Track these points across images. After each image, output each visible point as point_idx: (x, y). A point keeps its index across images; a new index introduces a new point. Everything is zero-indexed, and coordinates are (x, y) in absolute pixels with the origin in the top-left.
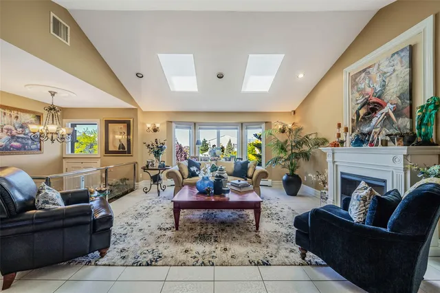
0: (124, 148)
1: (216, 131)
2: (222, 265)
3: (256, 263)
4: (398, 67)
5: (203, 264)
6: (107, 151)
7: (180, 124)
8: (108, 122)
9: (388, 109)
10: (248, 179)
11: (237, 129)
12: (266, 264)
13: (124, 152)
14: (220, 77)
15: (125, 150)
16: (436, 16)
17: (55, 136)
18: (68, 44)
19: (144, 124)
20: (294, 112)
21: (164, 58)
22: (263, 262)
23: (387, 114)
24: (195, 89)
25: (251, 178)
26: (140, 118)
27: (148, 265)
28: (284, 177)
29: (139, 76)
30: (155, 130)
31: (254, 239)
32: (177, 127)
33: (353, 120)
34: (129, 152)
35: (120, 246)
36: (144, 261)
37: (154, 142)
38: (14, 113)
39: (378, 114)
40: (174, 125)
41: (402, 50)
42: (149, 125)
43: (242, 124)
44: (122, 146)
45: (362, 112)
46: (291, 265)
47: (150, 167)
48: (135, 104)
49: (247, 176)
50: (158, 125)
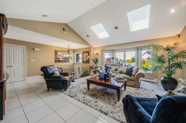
0: (87, 61)
1: (123, 52)
2: (89, 106)
3: (102, 111)
5: (84, 103)
6: (83, 62)
7: (106, 51)
8: (83, 53)
10: (132, 76)
11: (135, 50)
12: (106, 114)
13: (87, 62)
14: (116, 28)
15: (88, 62)
17: (69, 58)
18: (67, 33)
19: (94, 52)
20: (179, 36)
21: (93, 28)
22: (105, 112)
24: (108, 36)
25: (134, 76)
26: (92, 50)
27: (71, 97)
28: (162, 79)
29: (88, 36)
30: (97, 54)
31: (112, 103)
32: (105, 52)
34: (89, 62)
35: (71, 90)
36: (71, 95)
37: (95, 59)
38: (63, 52)
40: (104, 52)
42: (95, 53)
43: (138, 48)
44: (87, 60)
46: (117, 120)
47: (92, 68)
48: (90, 46)
49: (132, 75)
50: (98, 52)
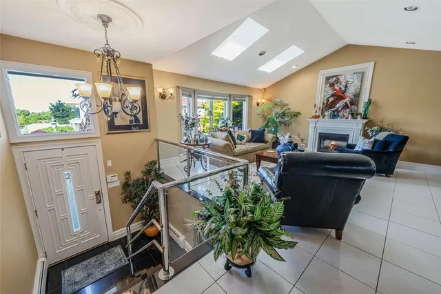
4: (356, 81)
6: (113, 127)
9: (347, 100)
15: (140, 123)
16: (375, 63)
23: (346, 103)
33: (324, 103)
39: (341, 102)
40: (181, 92)
41: (359, 73)
42: (160, 90)
43: (230, 95)
45: (331, 100)
50: (171, 91)
